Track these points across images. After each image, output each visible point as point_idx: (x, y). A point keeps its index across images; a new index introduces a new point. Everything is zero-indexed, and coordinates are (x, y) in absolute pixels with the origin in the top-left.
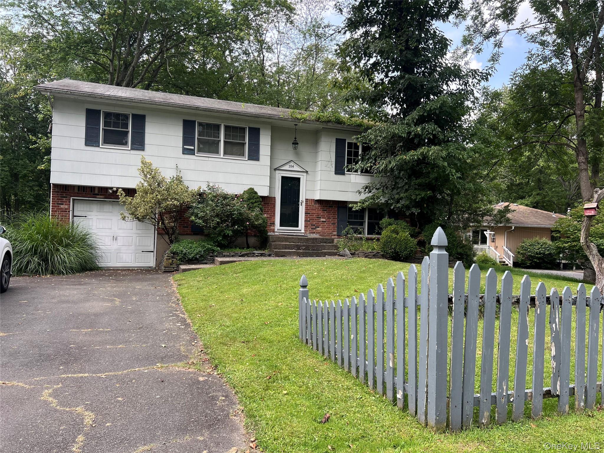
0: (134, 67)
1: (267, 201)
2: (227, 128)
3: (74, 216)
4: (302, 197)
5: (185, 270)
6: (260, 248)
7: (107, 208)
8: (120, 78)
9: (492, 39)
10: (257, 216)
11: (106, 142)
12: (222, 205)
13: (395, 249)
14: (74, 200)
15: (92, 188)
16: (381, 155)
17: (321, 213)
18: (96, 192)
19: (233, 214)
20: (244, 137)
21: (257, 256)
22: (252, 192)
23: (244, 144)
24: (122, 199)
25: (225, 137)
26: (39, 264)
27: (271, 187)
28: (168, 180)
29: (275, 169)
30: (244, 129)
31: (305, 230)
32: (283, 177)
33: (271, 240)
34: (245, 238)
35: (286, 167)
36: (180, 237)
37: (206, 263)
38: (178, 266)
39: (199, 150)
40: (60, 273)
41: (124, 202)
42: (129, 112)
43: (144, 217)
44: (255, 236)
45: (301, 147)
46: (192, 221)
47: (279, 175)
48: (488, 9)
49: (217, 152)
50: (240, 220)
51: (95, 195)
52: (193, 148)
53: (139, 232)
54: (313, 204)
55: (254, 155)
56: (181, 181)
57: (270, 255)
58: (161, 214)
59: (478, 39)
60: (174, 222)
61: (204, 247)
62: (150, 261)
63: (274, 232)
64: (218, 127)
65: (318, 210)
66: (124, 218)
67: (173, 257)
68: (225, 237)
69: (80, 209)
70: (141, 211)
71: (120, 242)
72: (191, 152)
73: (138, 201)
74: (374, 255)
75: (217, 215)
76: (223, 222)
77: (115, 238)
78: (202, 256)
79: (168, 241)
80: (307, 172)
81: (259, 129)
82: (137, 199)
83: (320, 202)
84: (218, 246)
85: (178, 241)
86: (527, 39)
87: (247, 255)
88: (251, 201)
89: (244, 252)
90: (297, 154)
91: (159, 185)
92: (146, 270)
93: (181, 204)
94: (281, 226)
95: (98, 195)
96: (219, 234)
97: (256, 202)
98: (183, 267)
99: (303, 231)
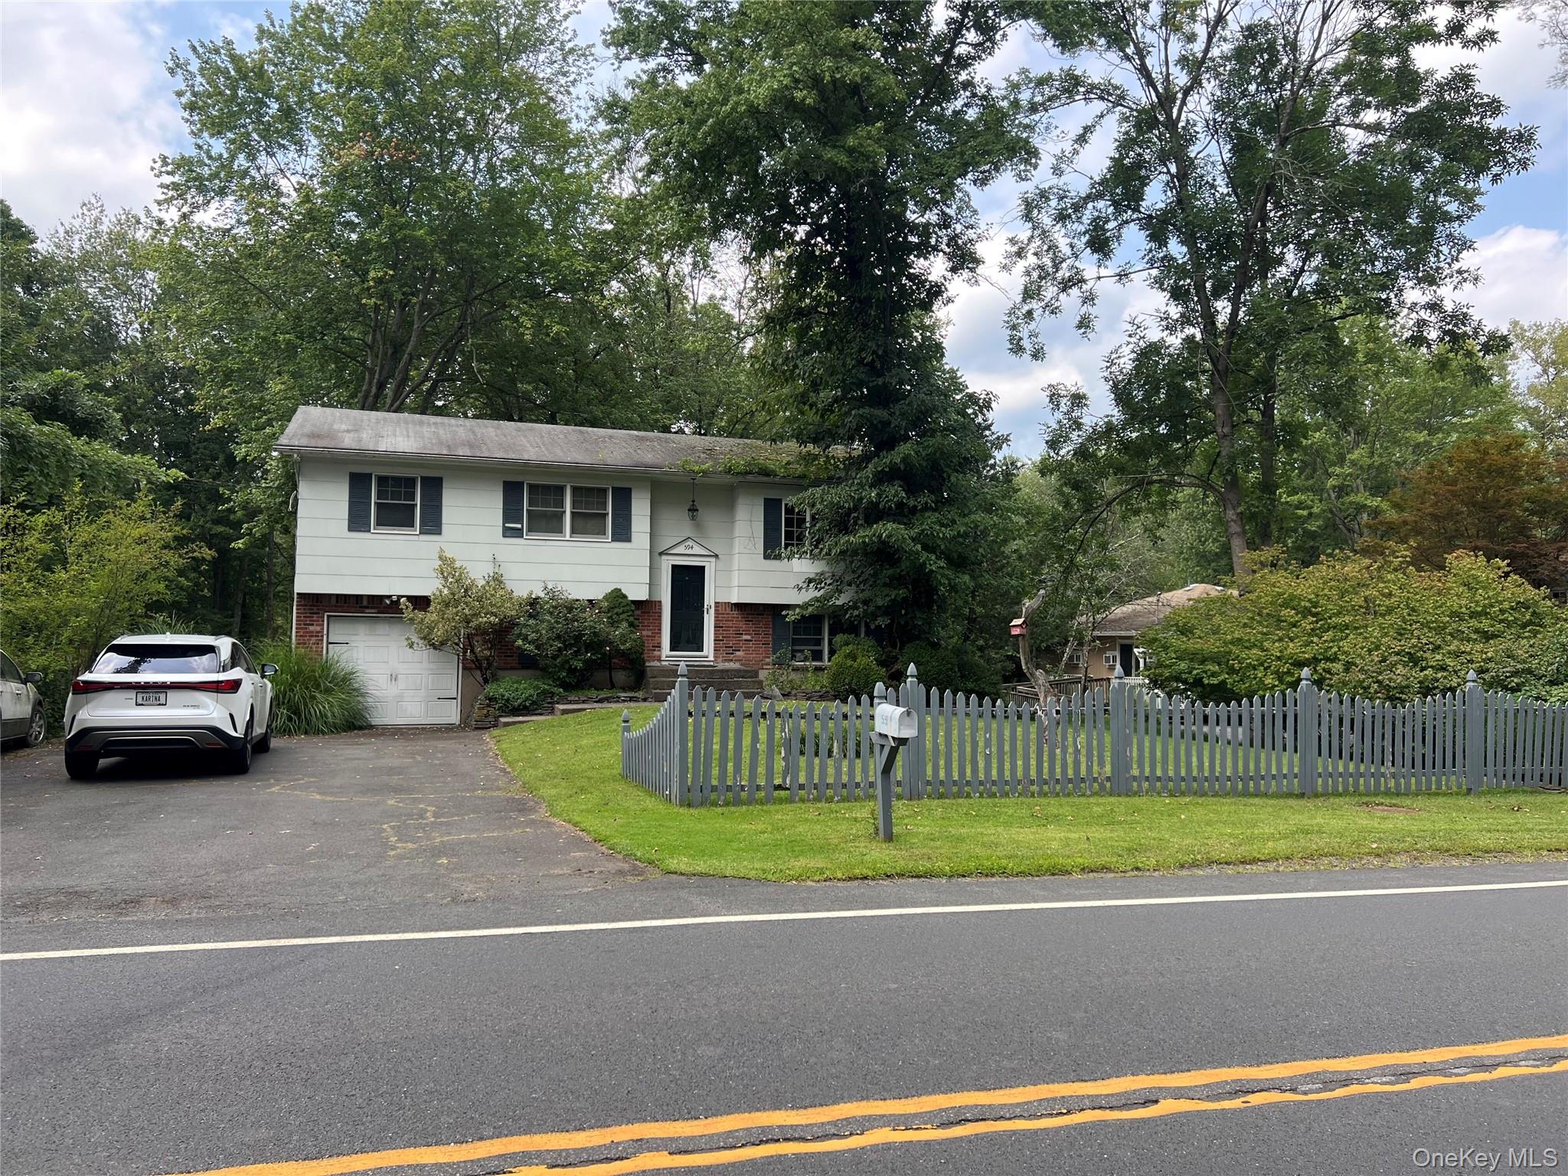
0: (410, 354)
1: (646, 609)
2: (575, 490)
3: (329, 643)
4: (710, 598)
5: (507, 724)
6: (632, 689)
7: (382, 628)
8: (385, 373)
9: (1075, 291)
10: (622, 635)
11: (380, 523)
12: (566, 620)
13: (849, 684)
14: (328, 616)
15: (358, 598)
16: (830, 529)
17: (742, 625)
18: (365, 603)
19: (584, 635)
20: (605, 504)
21: (624, 701)
22: (617, 596)
23: (605, 515)
24: (408, 614)
25: (574, 506)
26: (290, 719)
27: (653, 584)
28: (481, 583)
29: (661, 554)
30: (605, 491)
31: (715, 657)
32: (674, 566)
33: (649, 673)
34: (608, 674)
35: (680, 550)
36: (500, 673)
37: (541, 714)
38: (497, 718)
39: (530, 530)
40: (318, 732)
41: (411, 619)
42: (417, 473)
43: (442, 643)
44: (623, 668)
45: (703, 513)
46: (519, 648)
47: (666, 565)
48: (1066, 235)
49: (559, 530)
50: (596, 643)
51: (362, 609)
52: (519, 526)
53: (432, 666)
54: (728, 610)
55: (623, 533)
56: (501, 582)
57: (645, 700)
58: (469, 637)
59: (1050, 291)
60: (490, 649)
61: (537, 687)
62: (451, 714)
63: (660, 660)
64: (561, 490)
65: (736, 620)
66: (411, 646)
67: (488, 706)
68: (572, 671)
69: (338, 632)
70: (438, 633)
71: (402, 683)
72: (518, 533)
73: (434, 616)
74: (821, 696)
75: (558, 637)
76: (567, 647)
77: (394, 678)
78: (534, 703)
79: (480, 679)
80: (716, 556)
81: (630, 489)
82: (431, 616)
83: (740, 607)
84: (561, 686)
85: (497, 680)
86: (1148, 283)
87: (607, 700)
88: (616, 610)
89: (603, 694)
90: (699, 526)
91: (466, 591)
92: (446, 729)
93: (501, 620)
94: (672, 649)
95: (367, 607)
96: (562, 667)
97: (623, 612)
98: (503, 720)
99: (711, 658)
